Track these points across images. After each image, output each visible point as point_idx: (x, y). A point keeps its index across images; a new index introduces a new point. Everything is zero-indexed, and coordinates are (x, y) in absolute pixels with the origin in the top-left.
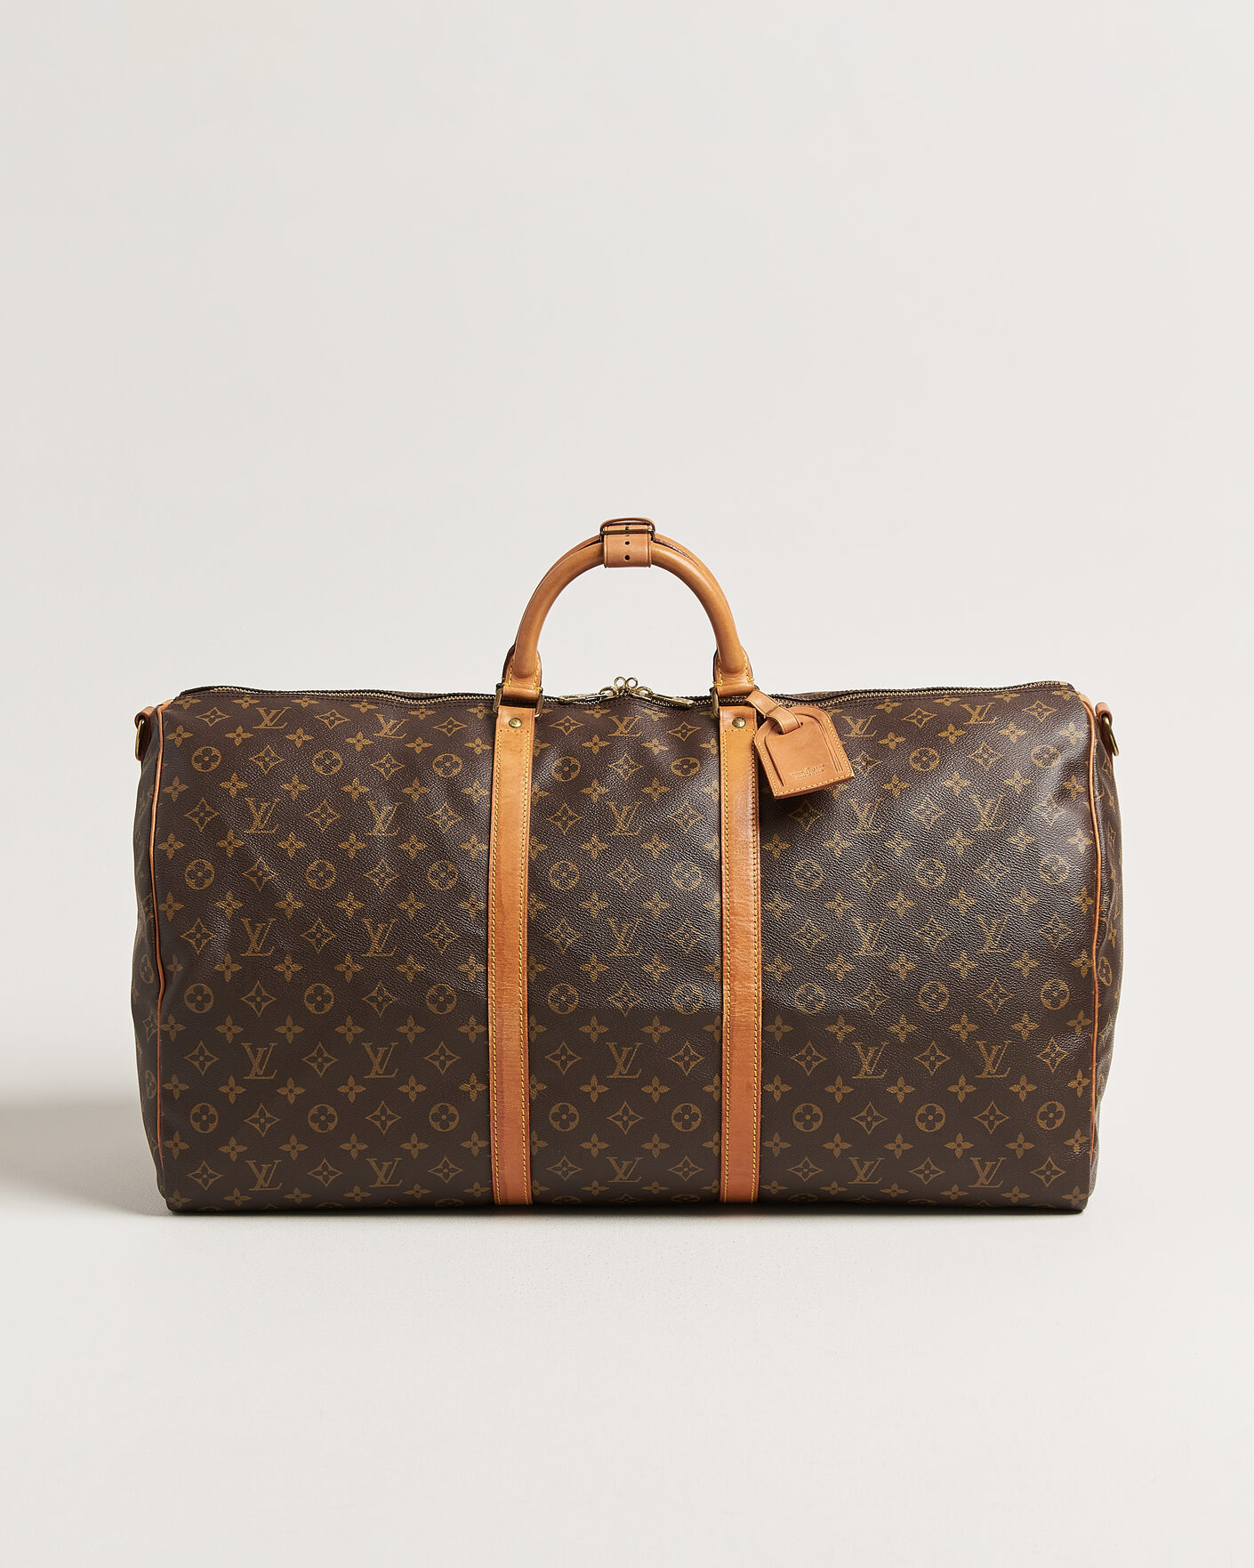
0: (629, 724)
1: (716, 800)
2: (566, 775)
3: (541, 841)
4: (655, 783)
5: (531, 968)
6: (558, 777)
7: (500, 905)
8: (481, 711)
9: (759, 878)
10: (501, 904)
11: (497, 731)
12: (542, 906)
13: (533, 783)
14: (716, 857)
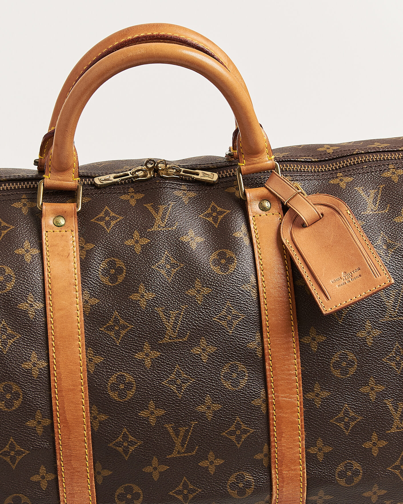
0: (164, 214)
1: (254, 296)
2: (113, 278)
3: (97, 353)
4: (198, 284)
5: (97, 473)
6: (105, 280)
7: (65, 421)
8: (25, 205)
9: (300, 371)
10: (66, 419)
11: (44, 233)
12: (103, 417)
13: (83, 290)
14: (259, 354)
